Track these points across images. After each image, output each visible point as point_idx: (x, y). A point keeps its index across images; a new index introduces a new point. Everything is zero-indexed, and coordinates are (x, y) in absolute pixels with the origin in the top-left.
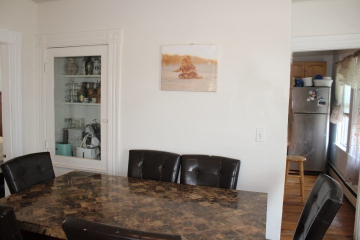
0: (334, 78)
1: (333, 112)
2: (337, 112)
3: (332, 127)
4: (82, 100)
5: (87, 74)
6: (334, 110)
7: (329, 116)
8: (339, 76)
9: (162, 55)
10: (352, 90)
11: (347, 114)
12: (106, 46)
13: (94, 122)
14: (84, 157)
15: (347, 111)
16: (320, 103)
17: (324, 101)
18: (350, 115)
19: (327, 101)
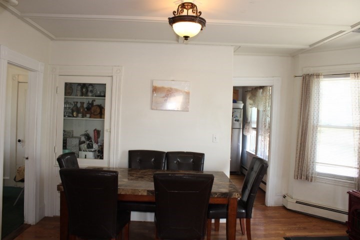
0: (244, 102)
1: (245, 127)
2: (248, 127)
3: (244, 137)
4: (75, 115)
5: (82, 95)
6: (246, 126)
7: (241, 130)
8: (249, 101)
9: (153, 86)
10: (258, 111)
11: (254, 128)
12: (110, 78)
13: (86, 133)
14: (85, 158)
15: (255, 126)
16: (235, 120)
17: (238, 119)
18: (257, 129)
19: (240, 119)
